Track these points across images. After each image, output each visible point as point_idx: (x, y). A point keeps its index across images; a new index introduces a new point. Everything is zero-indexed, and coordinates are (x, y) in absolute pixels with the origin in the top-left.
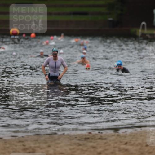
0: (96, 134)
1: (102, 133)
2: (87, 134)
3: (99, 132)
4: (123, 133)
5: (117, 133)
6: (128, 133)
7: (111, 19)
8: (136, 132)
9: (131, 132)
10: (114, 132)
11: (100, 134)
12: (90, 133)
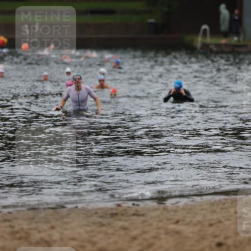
0: (129, 207)
1: (138, 205)
2: (114, 206)
3: (134, 204)
4: (173, 204)
5: (162, 206)
6: (180, 205)
7: (152, 21)
8: (193, 203)
9: (185, 204)
10: (159, 203)
11: (135, 207)
12: (119, 205)
